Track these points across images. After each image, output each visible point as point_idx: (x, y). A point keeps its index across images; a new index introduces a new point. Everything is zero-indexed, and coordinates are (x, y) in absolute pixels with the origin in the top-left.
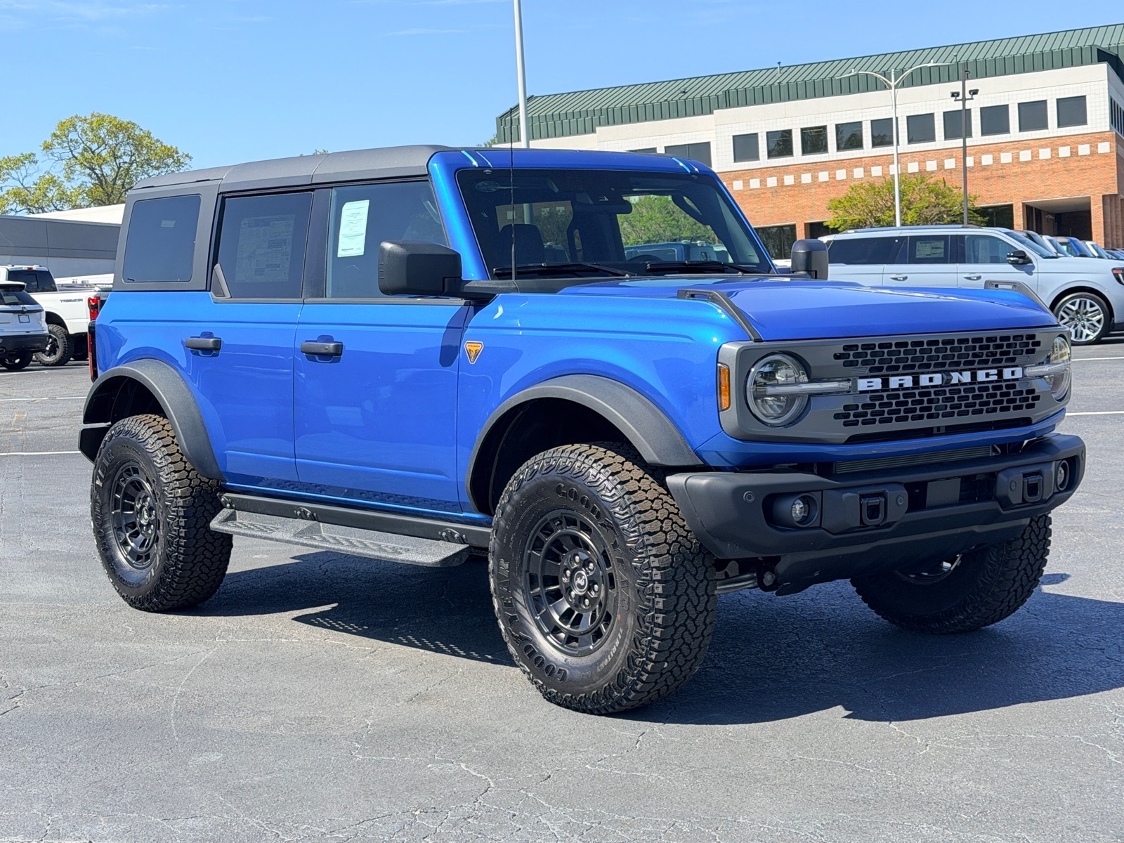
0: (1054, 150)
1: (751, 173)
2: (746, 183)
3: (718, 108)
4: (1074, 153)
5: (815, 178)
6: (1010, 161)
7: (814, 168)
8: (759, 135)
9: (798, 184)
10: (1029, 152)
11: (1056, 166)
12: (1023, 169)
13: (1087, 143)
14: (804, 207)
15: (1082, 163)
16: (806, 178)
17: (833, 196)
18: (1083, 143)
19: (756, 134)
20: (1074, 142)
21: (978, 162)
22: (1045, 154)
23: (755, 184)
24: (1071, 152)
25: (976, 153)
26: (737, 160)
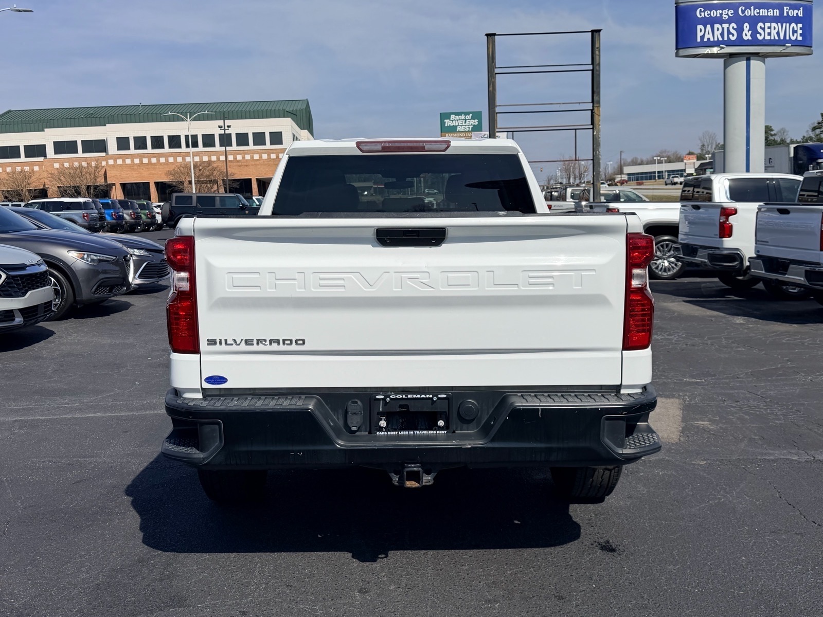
0: (269, 155)
1: (127, 156)
2: (124, 161)
3: (109, 123)
5: (158, 161)
6: (250, 159)
7: (158, 156)
8: (130, 138)
9: (150, 163)
10: (258, 155)
11: (270, 163)
14: (153, 174)
16: (154, 160)
17: (168, 169)
18: (281, 153)
19: (128, 138)
20: (276, 152)
21: (235, 158)
22: (265, 156)
23: (128, 161)
24: (276, 156)
25: (235, 154)
26: (119, 149)
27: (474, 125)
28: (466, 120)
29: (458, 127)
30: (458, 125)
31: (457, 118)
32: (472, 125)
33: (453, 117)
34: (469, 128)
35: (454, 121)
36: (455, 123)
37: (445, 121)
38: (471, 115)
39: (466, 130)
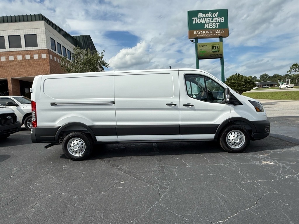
0: (24, 56)
4: (32, 58)
6: (5, 60)
10: (13, 57)
11: (24, 63)
12: (11, 64)
13: (37, 54)
15: (36, 62)
18: (35, 54)
20: (31, 53)
22: (20, 58)
24: (30, 57)
27: (221, 23)
28: (213, 18)
29: (206, 24)
30: (206, 23)
31: (205, 15)
32: (219, 22)
33: (201, 15)
34: (216, 25)
35: (201, 19)
36: (202, 21)
37: (193, 18)
38: (217, 13)
39: (213, 27)
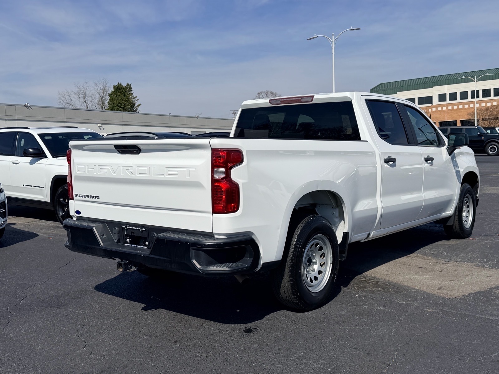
1: (443, 105)
3: (434, 86)
5: (463, 107)
7: (464, 104)
8: (447, 94)
9: (458, 109)
14: (460, 115)
16: (461, 107)
17: (469, 112)
23: (445, 108)
26: (440, 101)
